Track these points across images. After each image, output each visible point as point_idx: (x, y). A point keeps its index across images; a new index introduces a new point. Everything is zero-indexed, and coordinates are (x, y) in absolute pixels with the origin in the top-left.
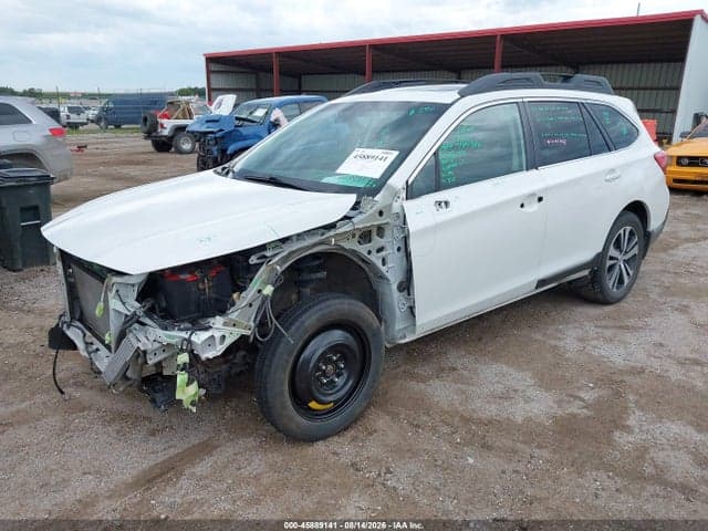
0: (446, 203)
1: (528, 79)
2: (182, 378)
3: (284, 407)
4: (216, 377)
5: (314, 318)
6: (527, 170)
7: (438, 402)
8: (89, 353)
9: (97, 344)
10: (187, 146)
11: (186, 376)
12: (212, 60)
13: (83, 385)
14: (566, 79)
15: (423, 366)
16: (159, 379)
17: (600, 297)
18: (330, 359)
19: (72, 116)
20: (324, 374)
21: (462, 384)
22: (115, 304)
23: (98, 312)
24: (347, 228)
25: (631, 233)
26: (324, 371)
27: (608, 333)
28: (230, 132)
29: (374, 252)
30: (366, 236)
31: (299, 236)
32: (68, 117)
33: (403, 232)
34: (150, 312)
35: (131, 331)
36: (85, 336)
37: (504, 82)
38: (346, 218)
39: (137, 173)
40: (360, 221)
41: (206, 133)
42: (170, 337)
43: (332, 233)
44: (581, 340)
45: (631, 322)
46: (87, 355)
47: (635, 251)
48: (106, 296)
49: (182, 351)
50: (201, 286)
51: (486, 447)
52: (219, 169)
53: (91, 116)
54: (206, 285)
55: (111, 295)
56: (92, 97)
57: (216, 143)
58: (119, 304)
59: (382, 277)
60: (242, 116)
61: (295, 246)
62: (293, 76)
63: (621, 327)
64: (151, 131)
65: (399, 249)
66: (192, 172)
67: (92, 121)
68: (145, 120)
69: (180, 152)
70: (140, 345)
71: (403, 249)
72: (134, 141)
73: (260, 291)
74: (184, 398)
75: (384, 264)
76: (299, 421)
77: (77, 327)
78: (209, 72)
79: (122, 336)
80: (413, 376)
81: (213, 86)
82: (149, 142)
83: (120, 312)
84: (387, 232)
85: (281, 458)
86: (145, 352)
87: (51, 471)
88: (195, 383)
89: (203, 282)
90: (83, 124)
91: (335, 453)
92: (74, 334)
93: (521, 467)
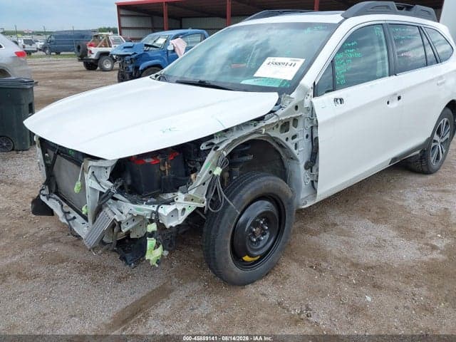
0: (341, 100)
1: (388, 7)
2: (151, 242)
3: (227, 262)
4: (169, 237)
5: (249, 192)
6: (390, 76)
7: (331, 251)
8: (68, 220)
9: (74, 214)
10: (108, 66)
11: (154, 241)
12: (121, 7)
13: (59, 241)
14: (409, 8)
15: (311, 222)
16: (127, 241)
17: (425, 169)
18: (258, 223)
19: (27, 46)
20: (254, 234)
21: (345, 236)
22: (91, 183)
23: (76, 189)
24: (273, 120)
25: (447, 123)
26: (254, 232)
27: (436, 195)
28: (141, 55)
29: (290, 139)
30: (285, 126)
31: (239, 127)
32: (24, 47)
33: (312, 122)
34: (121, 190)
35: (107, 206)
36: (62, 206)
37: (372, 8)
38: (272, 112)
39: (76, 84)
40: (282, 114)
41: (124, 56)
42: (139, 210)
43: (262, 124)
44: (420, 201)
45: (449, 187)
46: (65, 221)
47: (448, 136)
48: (83, 176)
49: (151, 221)
50: (162, 168)
51: (376, 286)
52: (153, 76)
53: (39, 47)
54: (166, 168)
55: (87, 176)
56: (39, 34)
57: (132, 63)
58: (95, 183)
59: (293, 158)
60: (150, 44)
61: (237, 135)
62: (176, 19)
63: (444, 191)
64: (83, 56)
65: (307, 136)
66: (115, 83)
67: (40, 50)
68: (79, 47)
69: (103, 70)
70: (116, 217)
71: (310, 137)
72: (71, 63)
73: (210, 172)
74: (151, 259)
75: (296, 149)
76: (236, 271)
77: (54, 198)
78: (120, 16)
79: (99, 210)
80: (306, 231)
81: (123, 25)
82: (82, 64)
83: (95, 190)
84: (300, 123)
85: (223, 300)
86: (120, 223)
87: (44, 315)
88: (161, 246)
89: (164, 166)
90: (34, 52)
91: (263, 295)
92: (53, 204)
93: (408, 304)
